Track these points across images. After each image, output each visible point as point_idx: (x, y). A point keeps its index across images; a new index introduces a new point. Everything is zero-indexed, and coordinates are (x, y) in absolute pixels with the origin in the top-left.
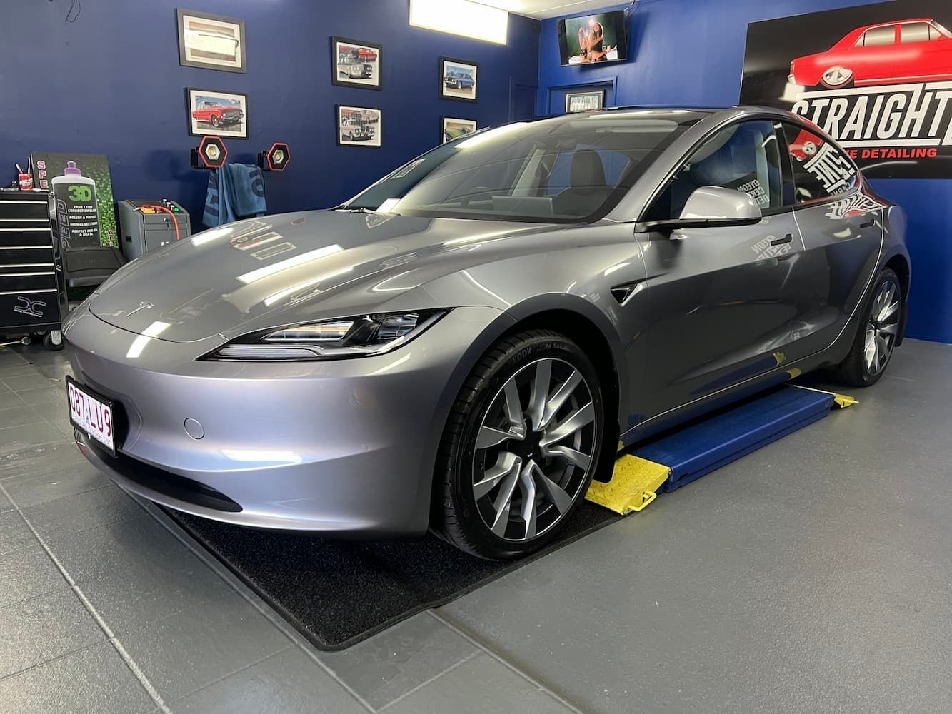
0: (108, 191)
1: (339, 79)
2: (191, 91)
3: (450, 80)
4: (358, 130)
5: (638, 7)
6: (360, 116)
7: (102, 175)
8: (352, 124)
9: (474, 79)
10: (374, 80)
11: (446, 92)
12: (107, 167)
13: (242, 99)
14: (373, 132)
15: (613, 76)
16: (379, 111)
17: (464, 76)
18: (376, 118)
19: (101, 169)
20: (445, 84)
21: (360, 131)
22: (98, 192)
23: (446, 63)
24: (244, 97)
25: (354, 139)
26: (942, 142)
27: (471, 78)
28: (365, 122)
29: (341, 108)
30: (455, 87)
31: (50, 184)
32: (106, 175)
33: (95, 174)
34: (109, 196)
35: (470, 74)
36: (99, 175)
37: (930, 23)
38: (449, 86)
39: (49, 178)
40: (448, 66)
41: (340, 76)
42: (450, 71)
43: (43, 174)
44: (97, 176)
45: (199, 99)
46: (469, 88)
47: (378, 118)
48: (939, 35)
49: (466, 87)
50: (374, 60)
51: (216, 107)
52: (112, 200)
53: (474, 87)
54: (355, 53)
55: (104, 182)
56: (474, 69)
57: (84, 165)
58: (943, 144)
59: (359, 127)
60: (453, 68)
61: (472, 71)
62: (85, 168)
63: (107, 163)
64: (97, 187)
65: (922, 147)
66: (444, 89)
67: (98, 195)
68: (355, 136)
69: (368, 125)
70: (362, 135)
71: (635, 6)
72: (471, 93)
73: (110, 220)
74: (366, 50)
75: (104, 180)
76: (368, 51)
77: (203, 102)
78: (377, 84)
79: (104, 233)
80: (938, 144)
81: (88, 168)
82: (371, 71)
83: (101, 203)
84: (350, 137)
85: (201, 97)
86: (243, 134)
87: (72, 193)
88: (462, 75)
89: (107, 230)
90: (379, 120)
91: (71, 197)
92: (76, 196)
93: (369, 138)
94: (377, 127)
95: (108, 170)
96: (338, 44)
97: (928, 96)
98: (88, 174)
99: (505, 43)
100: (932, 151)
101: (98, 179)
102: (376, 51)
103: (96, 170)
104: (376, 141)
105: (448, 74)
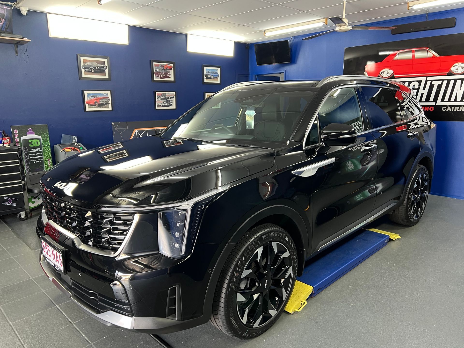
0: (48, 141)
1: (155, 79)
2: (85, 92)
3: (208, 75)
4: (165, 102)
5: (294, 39)
6: (166, 95)
7: (45, 133)
8: (162, 100)
9: (219, 73)
10: (172, 78)
11: (206, 81)
12: (47, 129)
13: (109, 92)
14: (172, 102)
15: (284, 70)
16: (175, 93)
17: (214, 73)
18: (173, 96)
19: (44, 131)
20: (205, 77)
21: (166, 102)
22: (43, 141)
23: (205, 68)
24: (110, 91)
25: (163, 106)
26: (436, 104)
27: (217, 73)
28: (168, 98)
29: (157, 92)
30: (210, 78)
31: (20, 140)
32: (47, 133)
33: (42, 133)
34: (48, 143)
35: (217, 72)
36: (44, 134)
37: (428, 50)
38: (207, 78)
39: (19, 137)
40: (206, 69)
41: (155, 78)
42: (207, 71)
43: (17, 136)
44: (42, 134)
45: (88, 95)
46: (217, 78)
47: (174, 96)
48: (433, 55)
49: (215, 78)
50: (171, 69)
51: (97, 97)
52: (49, 145)
53: (219, 77)
54: (162, 66)
55: (46, 137)
56: (219, 69)
57: (36, 130)
58: (436, 105)
59: (165, 101)
60: (208, 69)
61: (218, 70)
62: (37, 131)
63: (47, 128)
64: (43, 139)
65: (427, 106)
66: (205, 79)
67: (43, 143)
68: (164, 105)
69: (169, 99)
70: (167, 104)
71: (293, 39)
72: (218, 81)
73: (49, 154)
74: (167, 65)
75: (46, 136)
76: (168, 65)
77: (91, 96)
78: (173, 80)
79: (46, 160)
80: (434, 105)
81: (38, 131)
82: (170, 74)
83: (44, 146)
84: (161, 106)
85: (90, 94)
86: (110, 108)
87: (31, 143)
88: (213, 72)
89: (47, 159)
90: (175, 97)
91: (30, 145)
92: (32, 145)
93: (170, 105)
94: (174, 100)
95: (48, 131)
96: (154, 63)
97: (429, 83)
98: (38, 134)
99: (233, 56)
100: (431, 108)
101: (43, 136)
102: (172, 65)
103: (42, 132)
104: (174, 107)
105: (206, 73)
